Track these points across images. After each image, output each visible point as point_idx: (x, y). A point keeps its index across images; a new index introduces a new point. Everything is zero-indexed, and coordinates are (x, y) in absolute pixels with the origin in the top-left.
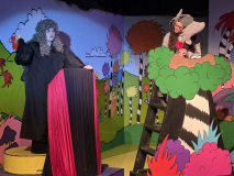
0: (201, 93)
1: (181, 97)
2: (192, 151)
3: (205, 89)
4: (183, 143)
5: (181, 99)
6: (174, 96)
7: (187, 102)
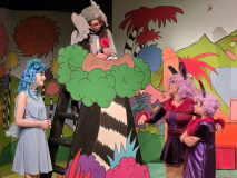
0: (118, 100)
1: (95, 104)
2: (107, 167)
3: (122, 96)
4: (98, 158)
5: (96, 107)
6: (88, 104)
7: (103, 110)
